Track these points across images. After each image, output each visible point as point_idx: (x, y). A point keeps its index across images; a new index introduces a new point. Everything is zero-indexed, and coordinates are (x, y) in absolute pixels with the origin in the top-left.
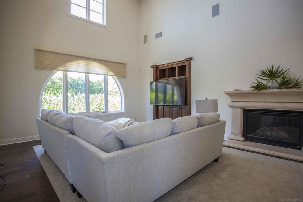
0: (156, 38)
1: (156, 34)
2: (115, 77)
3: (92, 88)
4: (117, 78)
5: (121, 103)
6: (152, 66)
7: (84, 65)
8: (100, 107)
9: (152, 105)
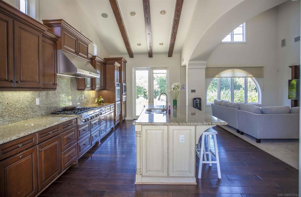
0: (295, 42)
1: (295, 38)
2: (253, 78)
3: (226, 82)
4: (255, 79)
5: (258, 96)
6: (290, 67)
7: (231, 72)
8: (241, 100)
9: (291, 100)
